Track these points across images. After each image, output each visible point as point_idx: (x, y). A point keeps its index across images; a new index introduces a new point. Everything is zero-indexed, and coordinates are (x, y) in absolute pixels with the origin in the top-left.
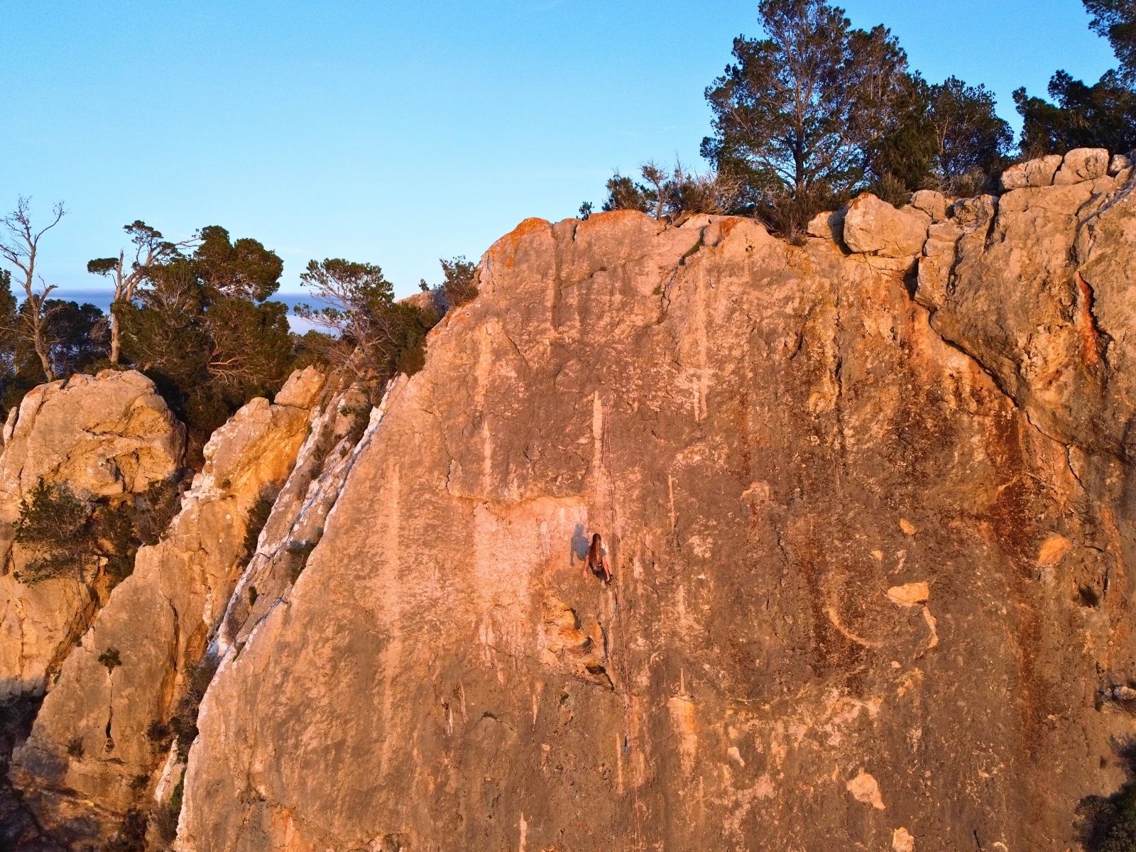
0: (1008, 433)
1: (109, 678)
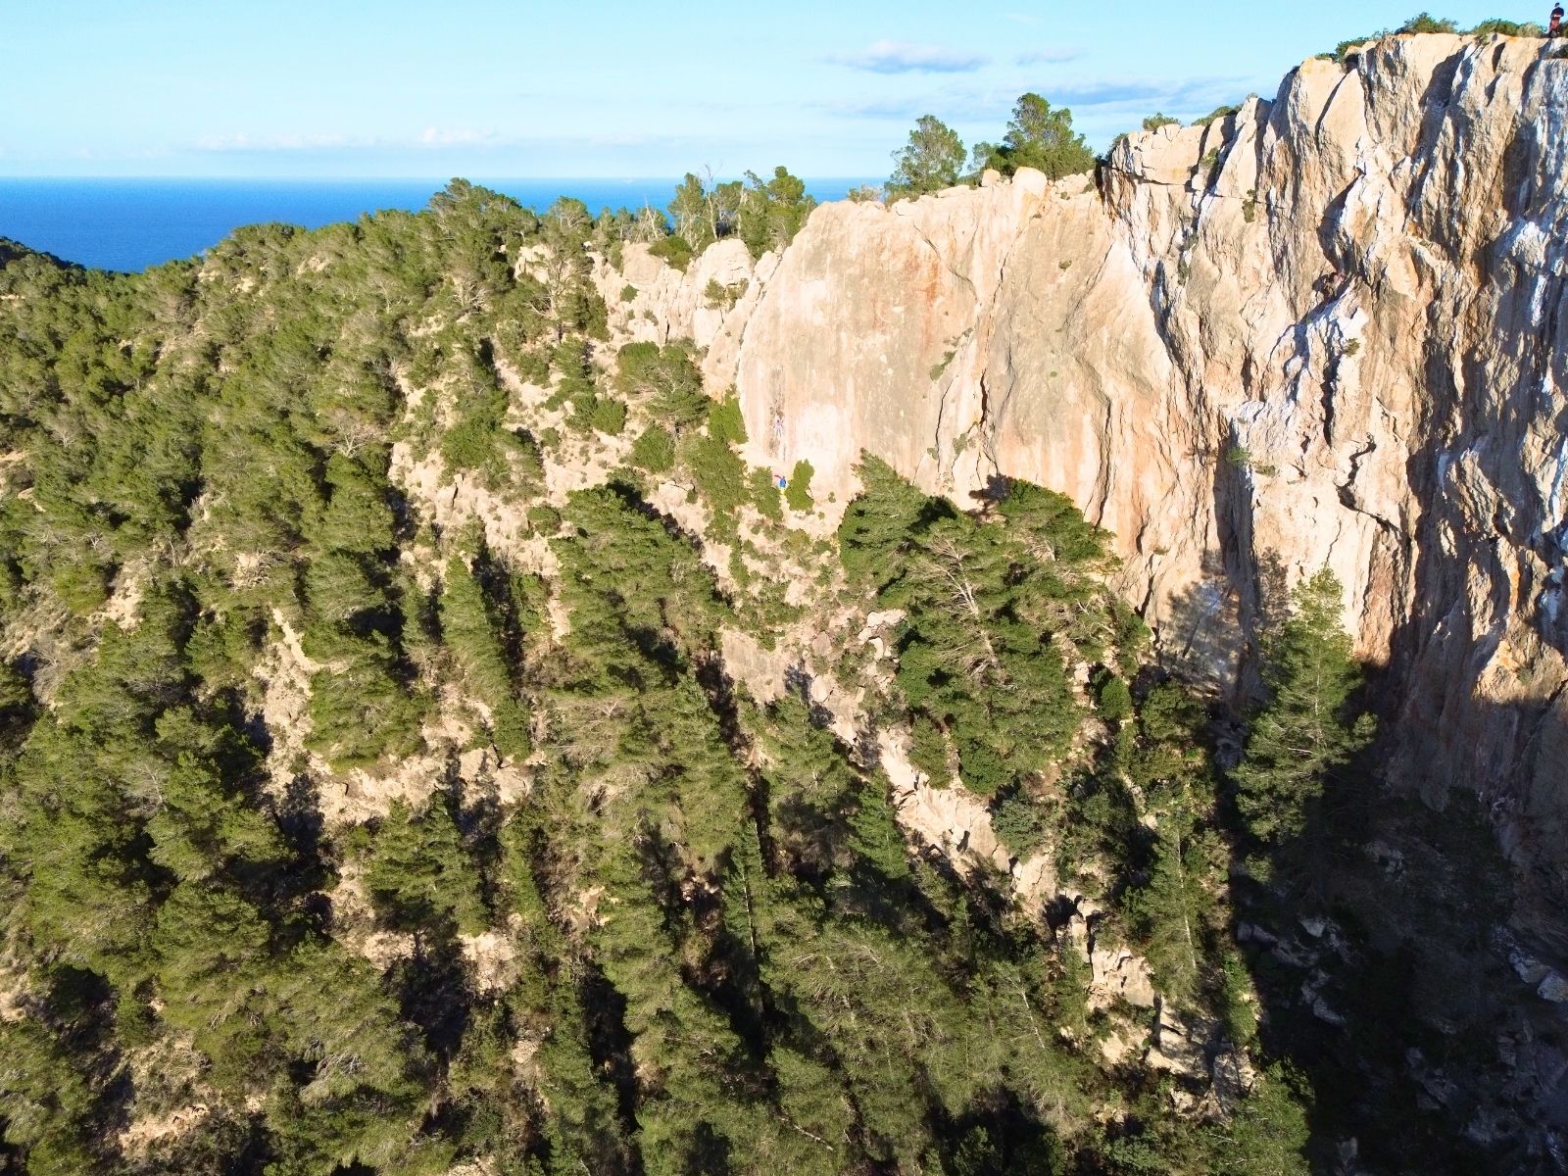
0: (935, 268)
1: (728, 340)
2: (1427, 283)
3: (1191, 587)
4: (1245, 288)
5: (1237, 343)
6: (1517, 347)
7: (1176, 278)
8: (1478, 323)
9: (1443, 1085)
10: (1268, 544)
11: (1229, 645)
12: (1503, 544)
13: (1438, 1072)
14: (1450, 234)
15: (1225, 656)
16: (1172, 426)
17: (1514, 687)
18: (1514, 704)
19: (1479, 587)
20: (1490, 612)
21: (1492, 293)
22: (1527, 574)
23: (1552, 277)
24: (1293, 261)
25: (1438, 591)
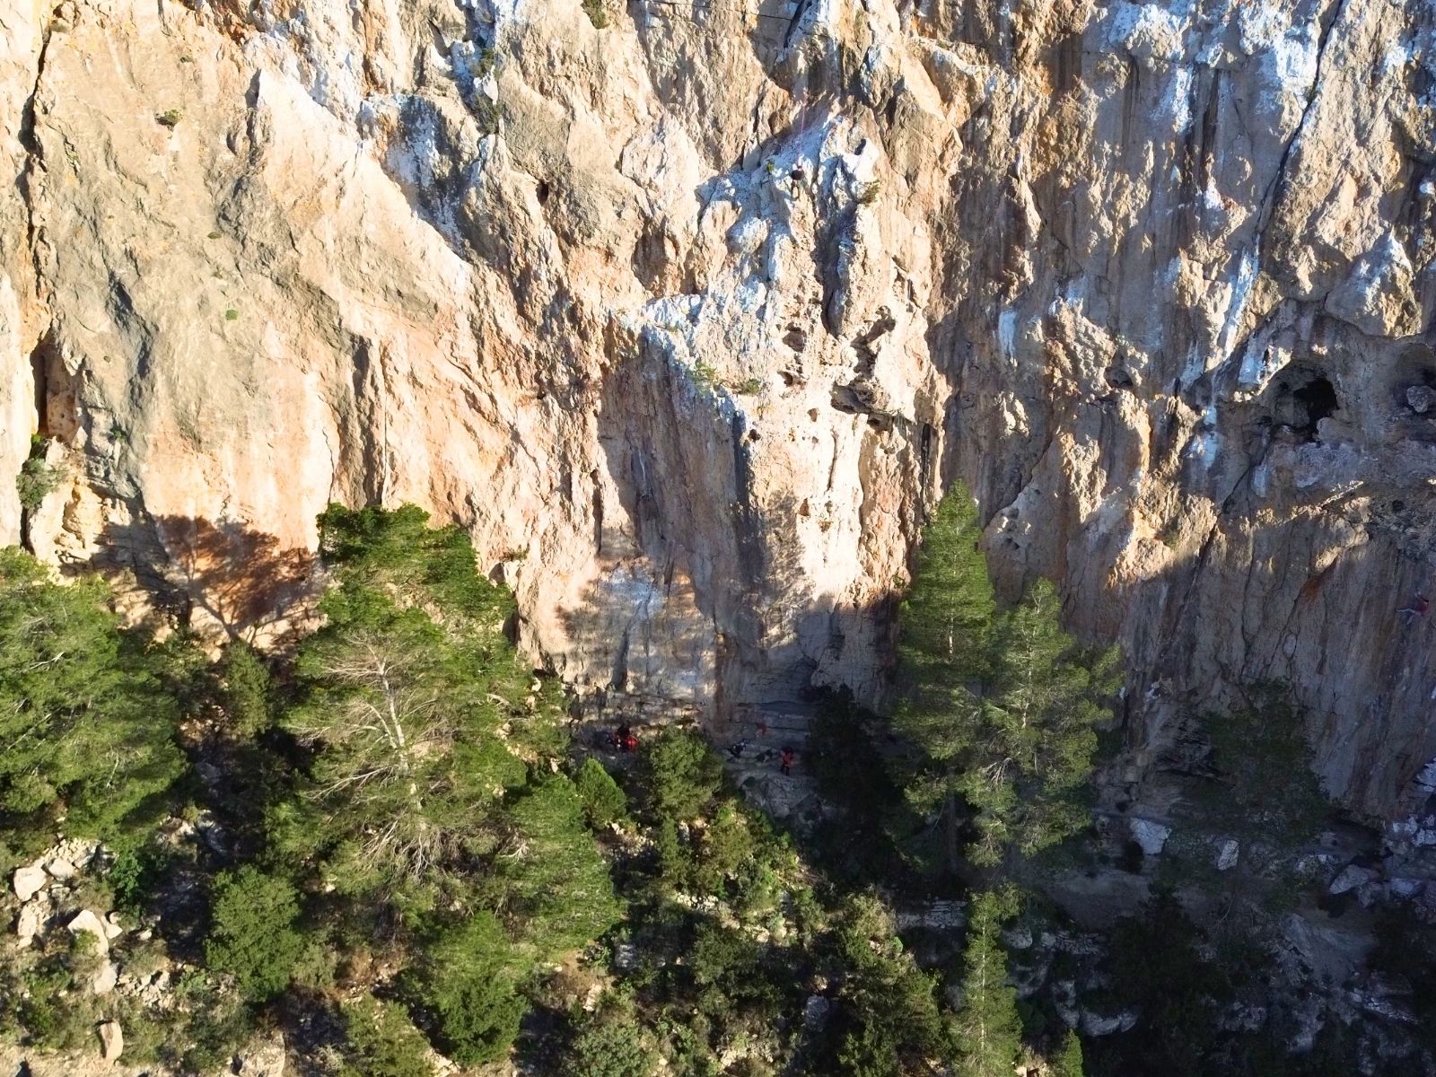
2: (960, 98)
3: (592, 589)
4: (615, 130)
5: (629, 214)
6: (1144, 161)
7: (472, 124)
8: (1060, 139)
9: (1250, 1015)
10: (774, 487)
11: (696, 646)
12: (1128, 400)
13: (1237, 1006)
14: (998, 27)
15: (695, 663)
16: (489, 361)
17: (1163, 557)
18: (1170, 575)
19: (1081, 458)
20: (1101, 483)
21: (1081, 99)
22: (1167, 428)
23: (1199, 68)
24: (709, 85)
25: (985, 482)
